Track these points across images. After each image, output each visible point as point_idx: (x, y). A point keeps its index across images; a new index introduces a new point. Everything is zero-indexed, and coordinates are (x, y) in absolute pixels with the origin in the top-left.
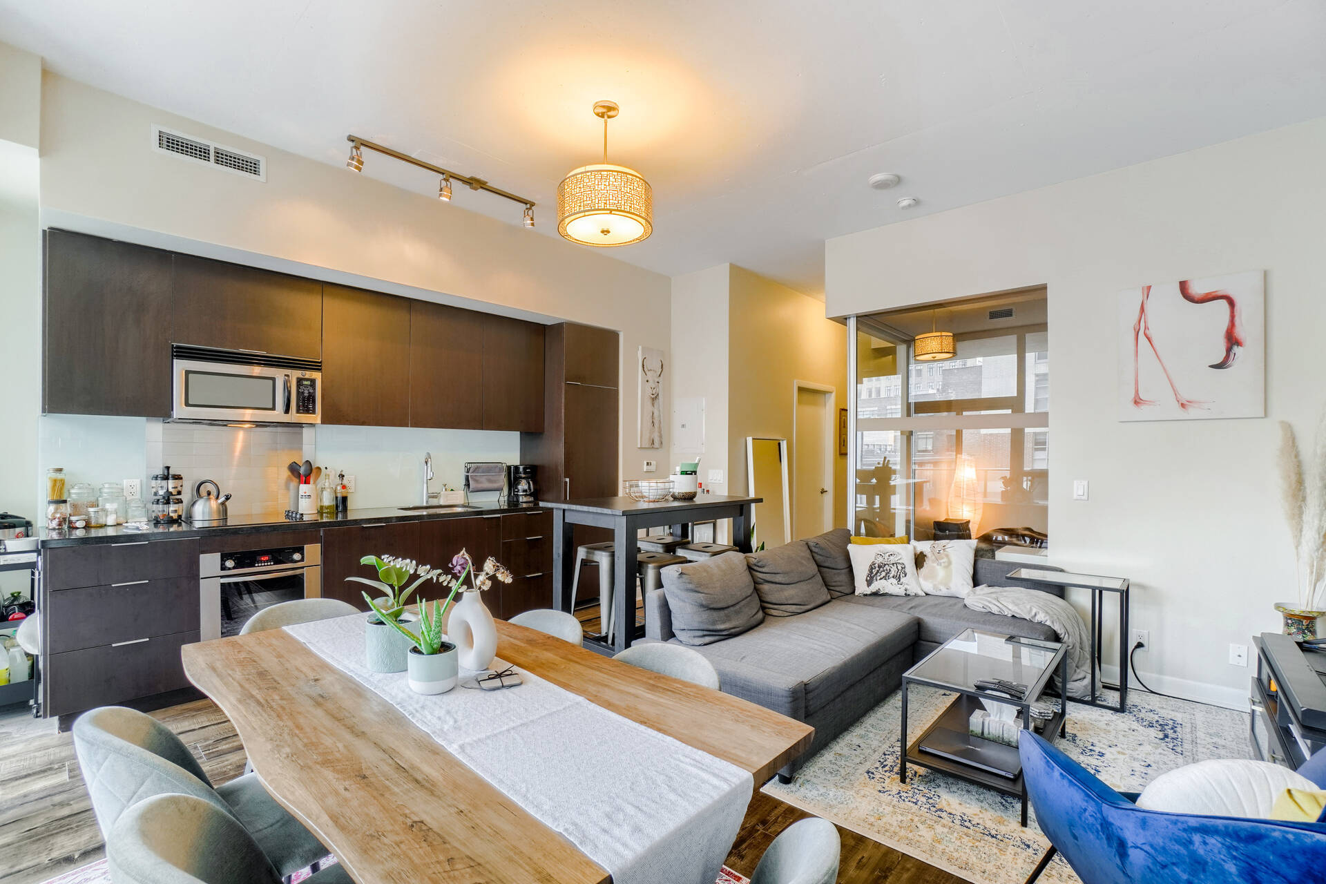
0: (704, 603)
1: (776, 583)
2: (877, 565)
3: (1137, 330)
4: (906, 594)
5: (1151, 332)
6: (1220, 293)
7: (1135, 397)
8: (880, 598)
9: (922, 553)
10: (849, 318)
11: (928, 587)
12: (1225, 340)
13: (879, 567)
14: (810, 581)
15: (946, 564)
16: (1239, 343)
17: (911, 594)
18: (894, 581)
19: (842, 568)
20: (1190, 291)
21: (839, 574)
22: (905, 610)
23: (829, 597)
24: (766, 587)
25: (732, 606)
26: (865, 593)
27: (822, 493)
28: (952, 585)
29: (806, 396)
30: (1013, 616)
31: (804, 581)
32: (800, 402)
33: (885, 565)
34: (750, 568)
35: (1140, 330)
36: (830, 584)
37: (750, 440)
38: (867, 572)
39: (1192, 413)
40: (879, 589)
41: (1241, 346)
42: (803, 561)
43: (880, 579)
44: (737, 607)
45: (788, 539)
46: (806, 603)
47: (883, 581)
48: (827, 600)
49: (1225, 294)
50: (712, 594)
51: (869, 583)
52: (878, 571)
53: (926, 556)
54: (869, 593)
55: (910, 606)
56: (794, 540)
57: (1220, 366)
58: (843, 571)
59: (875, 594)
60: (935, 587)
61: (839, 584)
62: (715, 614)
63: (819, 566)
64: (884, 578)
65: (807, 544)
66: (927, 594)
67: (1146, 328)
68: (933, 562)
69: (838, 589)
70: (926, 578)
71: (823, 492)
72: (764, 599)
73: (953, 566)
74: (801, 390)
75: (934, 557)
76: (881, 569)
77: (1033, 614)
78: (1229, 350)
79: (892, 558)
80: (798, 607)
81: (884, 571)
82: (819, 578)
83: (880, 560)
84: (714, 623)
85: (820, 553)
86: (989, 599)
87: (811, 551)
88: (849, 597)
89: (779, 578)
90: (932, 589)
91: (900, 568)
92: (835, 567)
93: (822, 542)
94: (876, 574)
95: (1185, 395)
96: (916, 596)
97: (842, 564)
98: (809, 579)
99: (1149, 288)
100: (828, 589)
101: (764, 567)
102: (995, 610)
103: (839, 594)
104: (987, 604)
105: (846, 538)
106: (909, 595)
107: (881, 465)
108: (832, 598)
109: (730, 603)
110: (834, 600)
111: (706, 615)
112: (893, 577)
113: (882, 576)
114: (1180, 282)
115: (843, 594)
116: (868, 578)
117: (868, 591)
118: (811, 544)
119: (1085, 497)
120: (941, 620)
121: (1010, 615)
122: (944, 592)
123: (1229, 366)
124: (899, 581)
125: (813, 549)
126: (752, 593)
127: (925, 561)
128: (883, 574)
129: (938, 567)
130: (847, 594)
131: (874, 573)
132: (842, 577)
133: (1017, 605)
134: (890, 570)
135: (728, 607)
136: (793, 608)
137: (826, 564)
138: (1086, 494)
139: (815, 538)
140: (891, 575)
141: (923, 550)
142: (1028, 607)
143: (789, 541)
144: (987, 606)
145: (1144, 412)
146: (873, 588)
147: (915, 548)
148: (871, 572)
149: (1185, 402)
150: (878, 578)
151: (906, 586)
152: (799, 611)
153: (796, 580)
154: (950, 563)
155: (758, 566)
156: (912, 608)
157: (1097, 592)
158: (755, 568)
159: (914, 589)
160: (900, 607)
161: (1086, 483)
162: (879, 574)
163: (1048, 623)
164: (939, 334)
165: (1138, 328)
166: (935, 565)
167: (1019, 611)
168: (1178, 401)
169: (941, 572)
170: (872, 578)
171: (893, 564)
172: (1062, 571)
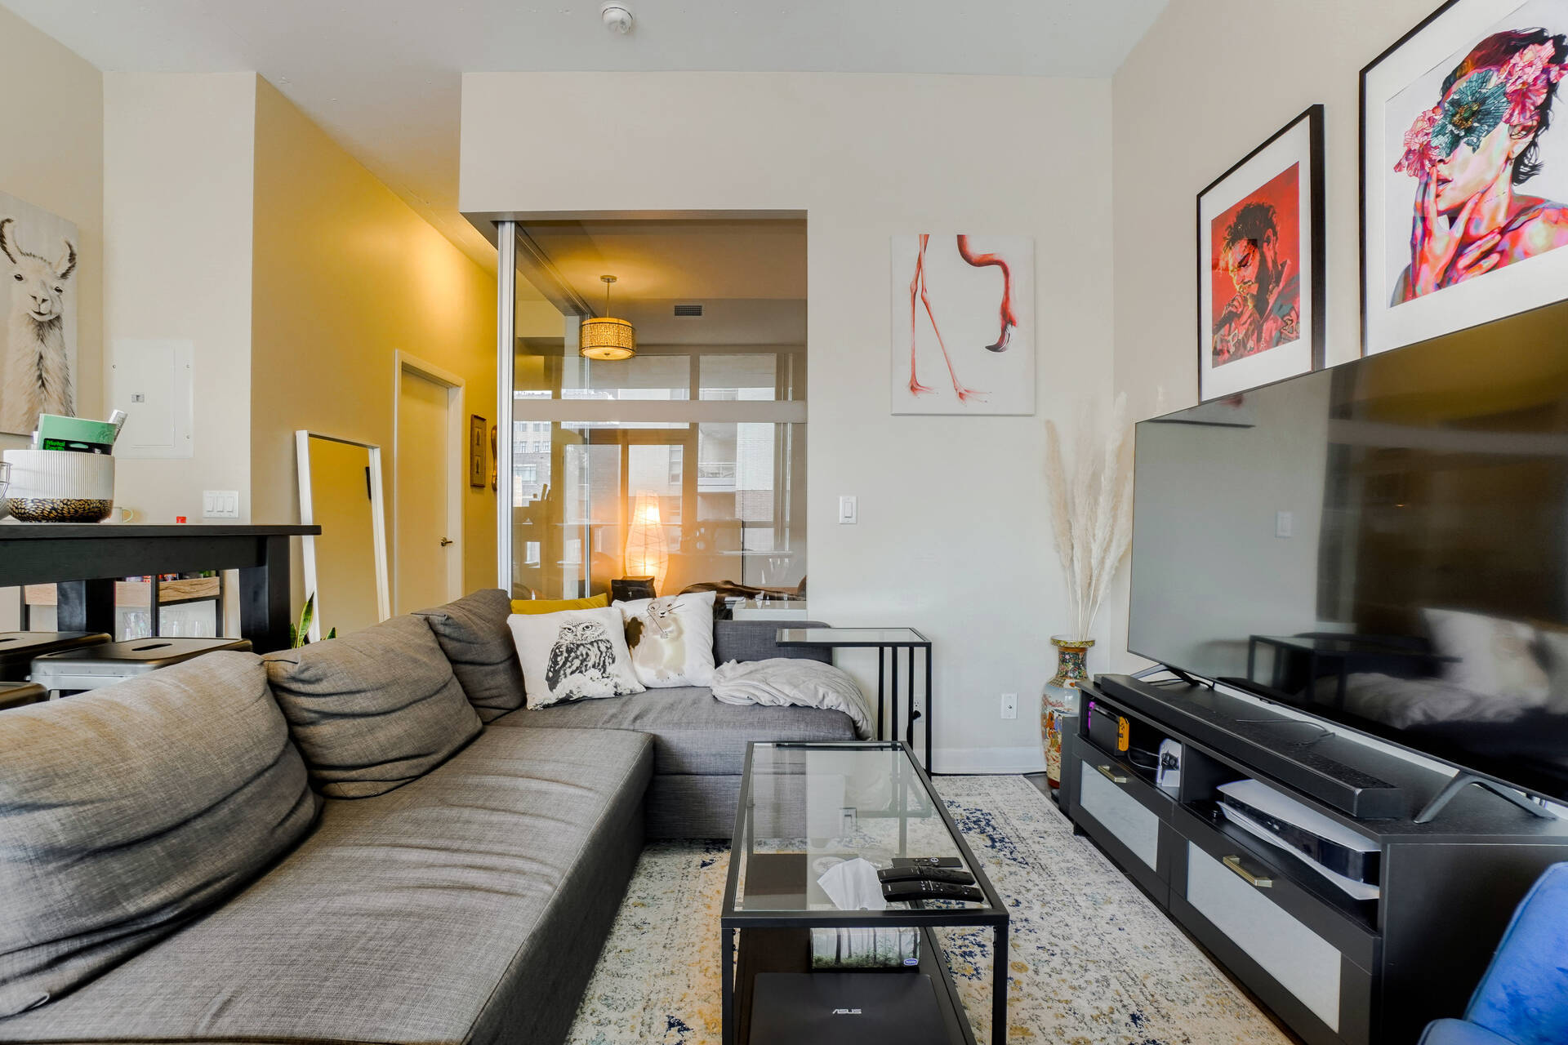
0: (62, 839)
1: (354, 715)
2: (564, 649)
3: (914, 291)
4: (616, 694)
5: (928, 296)
6: (996, 258)
7: (911, 381)
8: (575, 707)
9: (634, 620)
10: (503, 222)
11: (649, 675)
12: (1001, 316)
13: (569, 651)
14: (439, 696)
15: (675, 634)
16: (1013, 323)
17: (625, 693)
18: (596, 673)
19: (499, 660)
20: (967, 249)
21: (493, 673)
22: (625, 726)
23: (479, 724)
24: (325, 731)
25: (199, 815)
26: (546, 702)
27: (443, 545)
28: (686, 667)
29: (418, 386)
30: (793, 705)
31: (424, 699)
32: (404, 391)
33: (578, 646)
34: (276, 688)
35: (917, 293)
36: (478, 695)
37: (303, 437)
38: (546, 663)
39: (971, 406)
40: (571, 692)
41: (1015, 325)
42: (419, 657)
43: (572, 673)
44: (224, 812)
45: (385, 613)
46: (432, 750)
47: (577, 674)
48: (476, 731)
49: (999, 259)
50: (101, 800)
51: (553, 682)
52: (567, 659)
53: (641, 624)
54: (554, 701)
55: (632, 716)
56: (396, 615)
57: (995, 348)
58: (501, 667)
59: (565, 702)
60: (660, 674)
61: (494, 692)
62: (116, 866)
63: (454, 661)
64: (579, 670)
65: (427, 619)
66: (647, 688)
67: (924, 289)
68: (655, 632)
69: (493, 703)
70: (643, 663)
71: (445, 543)
72: (322, 761)
73: (686, 637)
74: (407, 370)
75: (654, 625)
76: (573, 655)
77: (821, 696)
78: (1004, 329)
79: (588, 632)
80: (415, 761)
81: (577, 657)
82: (456, 688)
83: (569, 638)
84: (110, 900)
85: (455, 635)
86: (755, 683)
87: (436, 633)
88: (516, 715)
89: (359, 703)
90: (655, 678)
91: (603, 649)
92: (487, 662)
93: (456, 614)
94: (564, 664)
95: (964, 385)
96: (632, 693)
97: (498, 653)
98: (437, 692)
99: (927, 237)
100: (475, 706)
101: (318, 680)
102: (765, 699)
103: (497, 712)
104: (753, 691)
105: (503, 605)
106: (620, 694)
107: (539, 499)
108: (485, 723)
109: (190, 808)
110: (489, 728)
111: (62, 887)
112: (594, 666)
113: (574, 668)
114: (958, 236)
115: (503, 711)
116: (551, 674)
117: (552, 697)
118: (436, 619)
119: (853, 520)
120: (690, 732)
121: (787, 705)
122: (674, 679)
123: (1004, 349)
124: (604, 672)
125: (441, 629)
126: (283, 753)
127: (640, 632)
128: (577, 663)
129: (663, 641)
130: (511, 710)
131: (558, 665)
132: (501, 679)
133: (796, 686)
134: (587, 654)
135: (185, 822)
136: (402, 768)
137: (469, 657)
138: (854, 514)
139: (442, 607)
140: (590, 664)
141: (636, 616)
142: (812, 686)
143: (387, 616)
144: (754, 695)
145: (920, 403)
146: (561, 691)
147: (623, 612)
148: (555, 663)
149: (963, 392)
150: (569, 671)
151: (616, 680)
152: (415, 772)
153: (406, 698)
154: (680, 632)
155: (303, 681)
156: (636, 719)
157: (888, 651)
158: (295, 686)
159: (628, 683)
160: (614, 720)
161: (854, 499)
162: (569, 664)
163: (842, 708)
164: (615, 321)
165: (915, 288)
166: (658, 637)
167: (801, 696)
168: (956, 390)
169: (668, 649)
170: (556, 673)
171: (592, 643)
172: (826, 626)
